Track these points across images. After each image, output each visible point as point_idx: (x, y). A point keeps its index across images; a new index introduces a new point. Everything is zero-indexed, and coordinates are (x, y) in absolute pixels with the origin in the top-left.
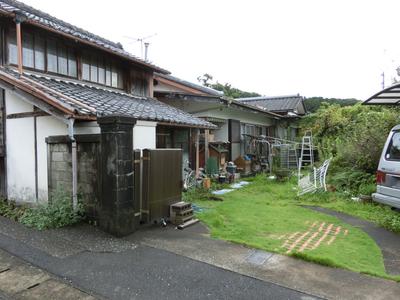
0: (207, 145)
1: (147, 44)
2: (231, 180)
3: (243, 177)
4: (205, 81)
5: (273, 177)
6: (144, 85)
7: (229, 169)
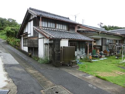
0: (93, 46)
1: (76, 17)
2: (100, 57)
3: (106, 57)
4: (100, 25)
5: (116, 57)
6: (74, 29)
7: (101, 54)
